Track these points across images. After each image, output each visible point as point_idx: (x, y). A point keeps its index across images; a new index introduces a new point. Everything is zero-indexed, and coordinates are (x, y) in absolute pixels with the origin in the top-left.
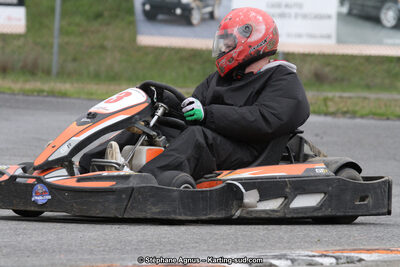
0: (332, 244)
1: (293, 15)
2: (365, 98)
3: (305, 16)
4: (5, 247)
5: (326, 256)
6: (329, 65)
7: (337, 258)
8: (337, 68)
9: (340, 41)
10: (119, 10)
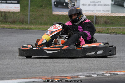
0: (109, 70)
1: (98, 5)
2: (119, 28)
3: (101, 5)
5: (107, 73)
6: (109, 19)
7: (111, 74)
8: (112, 20)
9: (112, 12)
10: (47, 4)
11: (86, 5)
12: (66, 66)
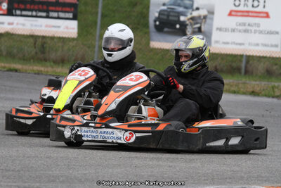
1: (253, 31)
3: (261, 32)
4: (62, 176)
6: (276, 64)
10: (138, 24)
11: (226, 30)
12: (178, 169)
